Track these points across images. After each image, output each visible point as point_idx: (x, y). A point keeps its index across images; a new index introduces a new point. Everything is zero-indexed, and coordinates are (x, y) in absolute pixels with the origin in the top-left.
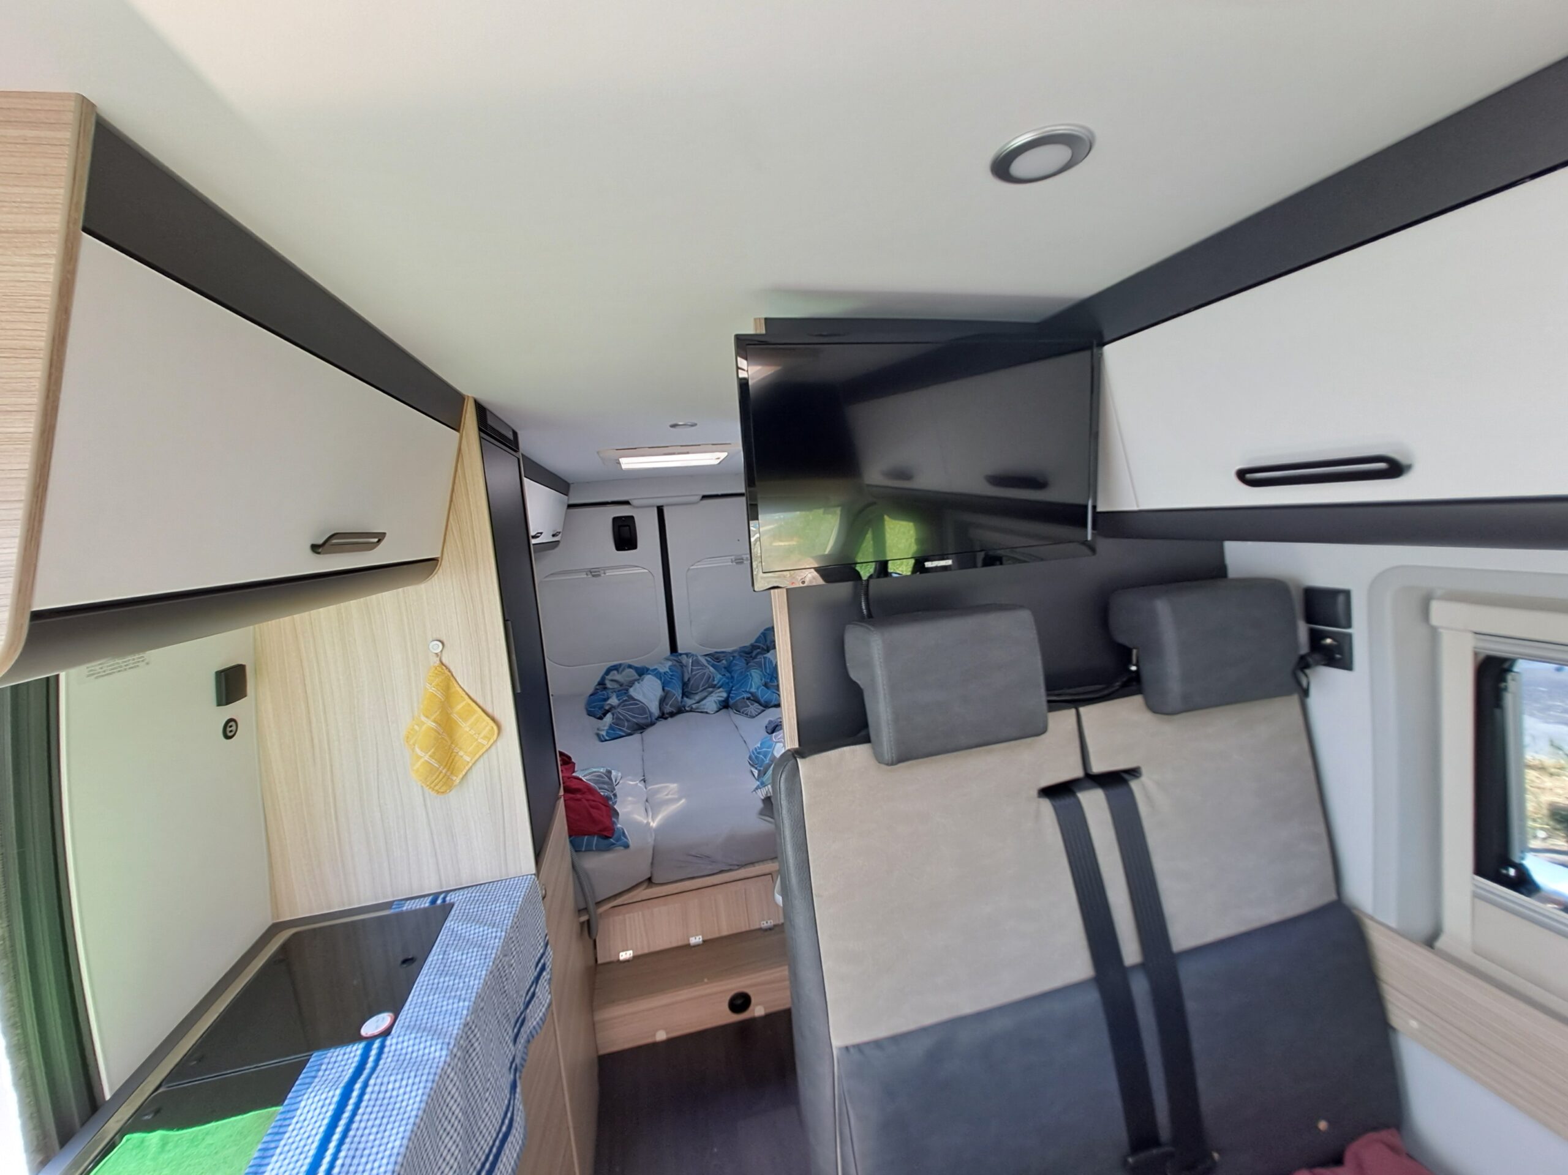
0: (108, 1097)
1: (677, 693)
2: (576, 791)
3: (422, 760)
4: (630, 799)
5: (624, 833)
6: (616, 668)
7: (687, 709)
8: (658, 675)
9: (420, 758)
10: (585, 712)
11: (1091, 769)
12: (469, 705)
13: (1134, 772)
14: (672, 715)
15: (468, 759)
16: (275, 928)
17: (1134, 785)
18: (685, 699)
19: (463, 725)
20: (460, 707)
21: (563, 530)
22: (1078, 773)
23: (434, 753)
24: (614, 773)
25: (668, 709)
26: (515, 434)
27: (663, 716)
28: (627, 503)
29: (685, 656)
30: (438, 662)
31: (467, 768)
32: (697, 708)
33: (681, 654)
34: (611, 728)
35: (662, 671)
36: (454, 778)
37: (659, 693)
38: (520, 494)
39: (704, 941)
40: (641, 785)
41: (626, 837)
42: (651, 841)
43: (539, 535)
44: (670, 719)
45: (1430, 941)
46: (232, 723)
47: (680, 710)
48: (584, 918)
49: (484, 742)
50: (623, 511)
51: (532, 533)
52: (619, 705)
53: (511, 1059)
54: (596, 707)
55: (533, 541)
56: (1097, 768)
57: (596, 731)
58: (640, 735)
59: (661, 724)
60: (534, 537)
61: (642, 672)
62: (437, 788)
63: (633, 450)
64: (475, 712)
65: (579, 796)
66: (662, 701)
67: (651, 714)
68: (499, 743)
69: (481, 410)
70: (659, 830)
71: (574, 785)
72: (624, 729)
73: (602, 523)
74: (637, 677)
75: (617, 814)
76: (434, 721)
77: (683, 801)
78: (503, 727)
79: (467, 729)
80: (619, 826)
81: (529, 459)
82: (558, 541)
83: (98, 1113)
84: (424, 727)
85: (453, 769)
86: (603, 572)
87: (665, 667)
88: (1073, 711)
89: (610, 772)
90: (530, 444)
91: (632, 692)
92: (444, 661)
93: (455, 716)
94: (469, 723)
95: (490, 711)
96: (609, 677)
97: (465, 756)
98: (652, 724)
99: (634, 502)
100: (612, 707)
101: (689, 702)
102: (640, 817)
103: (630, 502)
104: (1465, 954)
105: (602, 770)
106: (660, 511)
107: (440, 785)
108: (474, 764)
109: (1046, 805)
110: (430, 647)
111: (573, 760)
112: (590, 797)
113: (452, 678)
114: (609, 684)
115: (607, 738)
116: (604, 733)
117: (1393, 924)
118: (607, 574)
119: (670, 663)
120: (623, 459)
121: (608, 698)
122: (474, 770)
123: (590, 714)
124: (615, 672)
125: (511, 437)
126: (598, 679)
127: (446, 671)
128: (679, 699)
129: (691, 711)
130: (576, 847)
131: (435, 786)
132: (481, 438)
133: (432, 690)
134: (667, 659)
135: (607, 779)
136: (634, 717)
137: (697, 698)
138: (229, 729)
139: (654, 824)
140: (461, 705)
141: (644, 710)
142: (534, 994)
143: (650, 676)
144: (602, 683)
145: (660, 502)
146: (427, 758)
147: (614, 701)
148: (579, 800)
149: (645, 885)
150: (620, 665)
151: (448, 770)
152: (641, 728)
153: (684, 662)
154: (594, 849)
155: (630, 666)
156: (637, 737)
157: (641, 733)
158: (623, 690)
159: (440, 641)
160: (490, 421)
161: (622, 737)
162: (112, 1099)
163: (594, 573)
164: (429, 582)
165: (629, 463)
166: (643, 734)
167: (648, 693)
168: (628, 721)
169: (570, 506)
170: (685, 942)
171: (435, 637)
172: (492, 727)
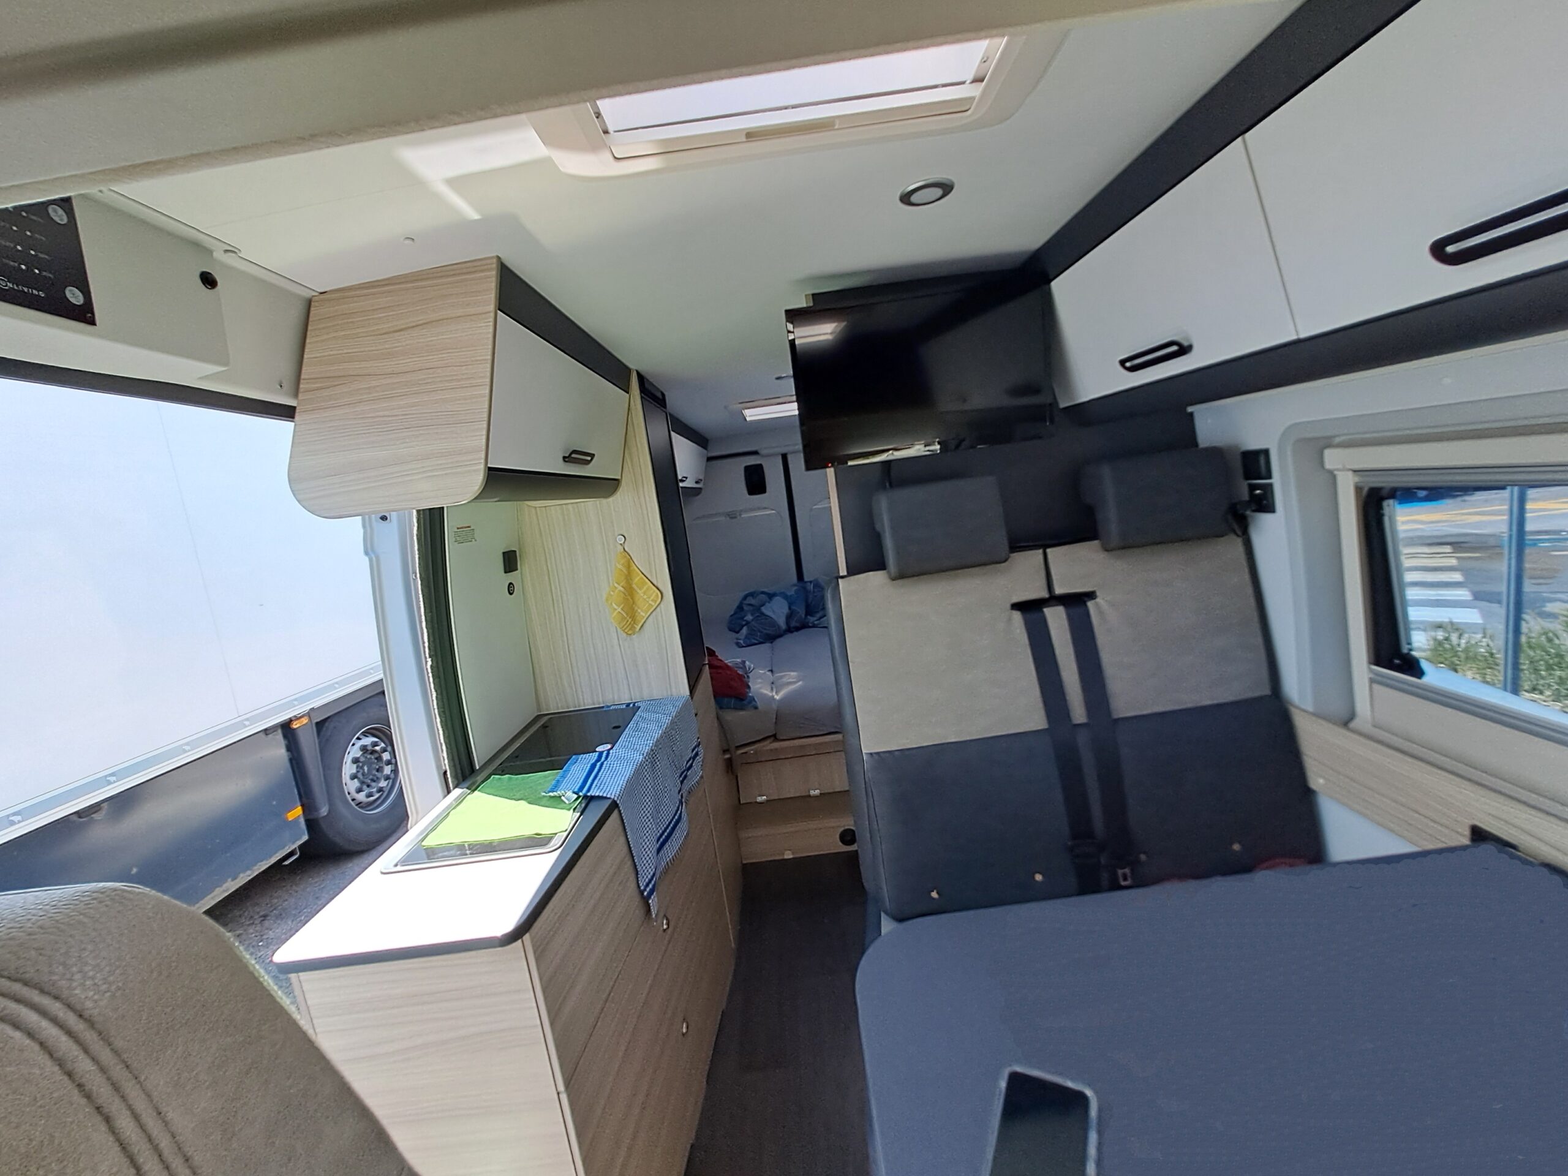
0: (478, 768)
1: (801, 611)
2: (718, 669)
3: (617, 611)
4: (760, 681)
5: (754, 699)
6: (752, 595)
7: (810, 625)
8: (785, 597)
9: (616, 609)
10: (727, 630)
11: (1054, 593)
12: (642, 578)
13: (1091, 595)
14: (797, 629)
15: (644, 615)
16: (539, 717)
17: (1090, 604)
18: (809, 617)
19: (640, 592)
20: (636, 580)
21: (704, 478)
22: (1045, 594)
23: (623, 607)
24: (747, 663)
25: (793, 624)
26: (663, 395)
27: (790, 630)
28: (755, 453)
29: (809, 584)
30: (622, 550)
31: (643, 621)
32: (819, 624)
33: (806, 582)
34: (746, 637)
35: (789, 594)
36: (636, 626)
37: (786, 610)
38: (669, 442)
39: (821, 794)
40: (769, 673)
41: (755, 701)
42: (775, 706)
43: (685, 479)
44: (795, 633)
45: (1347, 721)
46: (511, 585)
47: (804, 626)
48: (727, 756)
49: (653, 604)
50: (752, 461)
51: (680, 477)
52: (752, 620)
53: (679, 789)
54: (735, 624)
55: (681, 485)
56: (1059, 590)
57: (735, 641)
58: (770, 644)
59: (789, 635)
60: (682, 481)
61: (771, 596)
62: (626, 631)
63: (752, 403)
64: (646, 583)
65: (720, 671)
66: (789, 617)
67: (779, 627)
68: (662, 605)
69: (641, 378)
70: (781, 700)
71: (716, 663)
72: (758, 638)
73: (735, 471)
74: (768, 600)
75: (749, 687)
76: (622, 587)
77: (800, 683)
78: (664, 595)
79: (642, 595)
80: (750, 694)
81: (677, 419)
82: (700, 489)
83: (473, 774)
84: (617, 591)
85: (635, 620)
86: (738, 514)
87: (791, 592)
88: (1041, 551)
89: (744, 662)
90: (676, 402)
91: (763, 609)
92: (626, 549)
93: (634, 586)
94: (643, 591)
95: (655, 583)
96: (747, 602)
97: (642, 614)
98: (780, 636)
99: (764, 452)
100: (748, 623)
101: (811, 619)
102: (766, 691)
103: (759, 452)
104: (1368, 728)
105: (738, 660)
106: (784, 457)
107: (628, 629)
108: (647, 618)
109: (1017, 616)
110: (617, 539)
111: (717, 654)
112: (729, 672)
113: (631, 561)
114: (745, 608)
115: (744, 645)
116: (742, 642)
117: (1310, 709)
118: (743, 516)
119: (796, 588)
120: (746, 411)
121: (745, 616)
122: (647, 622)
123: (730, 630)
124: (751, 598)
125: (661, 397)
126: (736, 604)
127: (628, 556)
128: (803, 616)
129: (814, 626)
130: (720, 706)
131: (625, 629)
132: (642, 397)
133: (620, 566)
134: (794, 585)
135: (741, 666)
136: (765, 629)
137: (818, 615)
138: (510, 589)
139: (777, 697)
140: (637, 579)
141: (773, 624)
142: (691, 766)
143: (778, 597)
144: (740, 608)
145: (784, 450)
146: (619, 610)
147: (749, 617)
148: (720, 673)
149: (772, 739)
150: (754, 592)
151: (632, 620)
152: (771, 638)
153: (808, 588)
154: (732, 707)
155: (763, 593)
156: (767, 645)
157: (772, 643)
158: (757, 610)
159: (624, 536)
160: (647, 385)
161: (755, 644)
162: (479, 769)
163: (732, 516)
164: (615, 496)
165: (752, 415)
166: (774, 643)
167: (778, 611)
168: (760, 631)
169: (709, 459)
170: (807, 794)
171: (622, 533)
172: (657, 593)
